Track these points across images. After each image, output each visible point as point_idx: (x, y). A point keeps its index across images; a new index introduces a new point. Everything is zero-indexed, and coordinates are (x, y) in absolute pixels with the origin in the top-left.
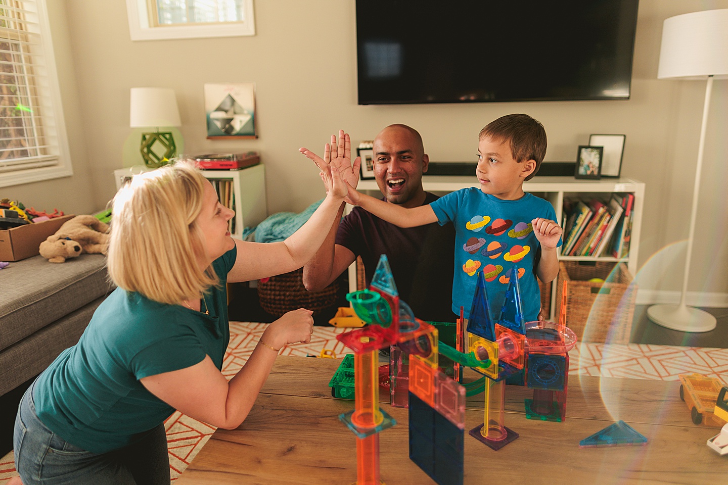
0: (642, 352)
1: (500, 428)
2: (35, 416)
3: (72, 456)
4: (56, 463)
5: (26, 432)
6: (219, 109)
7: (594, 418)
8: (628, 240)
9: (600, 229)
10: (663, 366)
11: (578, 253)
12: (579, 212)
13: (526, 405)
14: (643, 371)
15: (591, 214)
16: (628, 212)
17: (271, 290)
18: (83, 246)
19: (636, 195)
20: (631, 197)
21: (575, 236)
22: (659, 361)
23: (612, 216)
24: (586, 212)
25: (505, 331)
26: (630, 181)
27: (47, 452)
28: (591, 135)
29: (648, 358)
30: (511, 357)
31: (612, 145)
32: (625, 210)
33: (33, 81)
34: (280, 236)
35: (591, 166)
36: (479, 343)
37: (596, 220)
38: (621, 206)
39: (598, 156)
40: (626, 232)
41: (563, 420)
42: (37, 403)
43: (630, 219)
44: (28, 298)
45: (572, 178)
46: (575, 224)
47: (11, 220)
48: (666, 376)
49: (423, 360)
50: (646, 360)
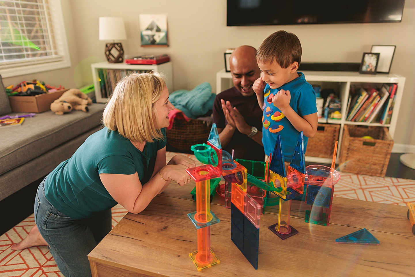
0: (393, 182)
1: (287, 227)
2: (44, 196)
3: (62, 219)
4: (54, 222)
5: (40, 203)
6: (148, 29)
7: (348, 225)
8: (390, 113)
9: (373, 106)
10: (405, 192)
11: (357, 120)
12: (360, 95)
13: (306, 214)
14: (391, 194)
15: (367, 96)
16: (393, 96)
17: (173, 134)
18: (73, 106)
19: (399, 85)
20: (395, 86)
21: (356, 109)
22: (403, 189)
23: (381, 98)
24: (364, 95)
25: (293, 171)
26: (396, 75)
27: (49, 215)
28: (373, 46)
29: (396, 186)
30: (296, 187)
31: (386, 52)
32: (390, 94)
33: (49, 14)
34: (178, 104)
35: (370, 65)
36: (276, 177)
37: (371, 100)
38: (388, 91)
39: (376, 59)
40: (390, 108)
41: (328, 225)
42: (46, 189)
43: (393, 100)
44: (43, 134)
45: (357, 73)
46: (357, 102)
47: (37, 91)
48: (406, 198)
49: (239, 186)
50: (394, 187)
